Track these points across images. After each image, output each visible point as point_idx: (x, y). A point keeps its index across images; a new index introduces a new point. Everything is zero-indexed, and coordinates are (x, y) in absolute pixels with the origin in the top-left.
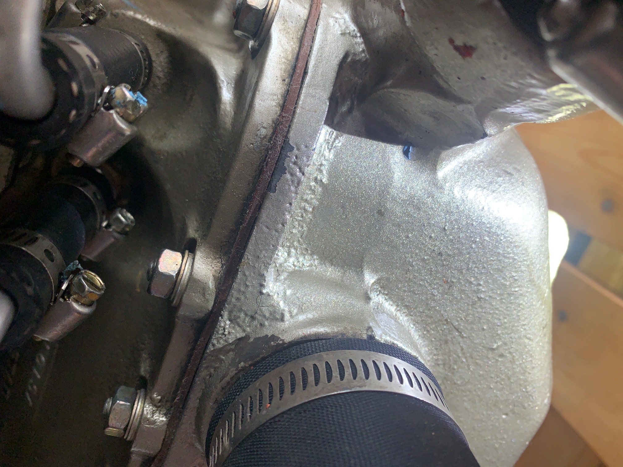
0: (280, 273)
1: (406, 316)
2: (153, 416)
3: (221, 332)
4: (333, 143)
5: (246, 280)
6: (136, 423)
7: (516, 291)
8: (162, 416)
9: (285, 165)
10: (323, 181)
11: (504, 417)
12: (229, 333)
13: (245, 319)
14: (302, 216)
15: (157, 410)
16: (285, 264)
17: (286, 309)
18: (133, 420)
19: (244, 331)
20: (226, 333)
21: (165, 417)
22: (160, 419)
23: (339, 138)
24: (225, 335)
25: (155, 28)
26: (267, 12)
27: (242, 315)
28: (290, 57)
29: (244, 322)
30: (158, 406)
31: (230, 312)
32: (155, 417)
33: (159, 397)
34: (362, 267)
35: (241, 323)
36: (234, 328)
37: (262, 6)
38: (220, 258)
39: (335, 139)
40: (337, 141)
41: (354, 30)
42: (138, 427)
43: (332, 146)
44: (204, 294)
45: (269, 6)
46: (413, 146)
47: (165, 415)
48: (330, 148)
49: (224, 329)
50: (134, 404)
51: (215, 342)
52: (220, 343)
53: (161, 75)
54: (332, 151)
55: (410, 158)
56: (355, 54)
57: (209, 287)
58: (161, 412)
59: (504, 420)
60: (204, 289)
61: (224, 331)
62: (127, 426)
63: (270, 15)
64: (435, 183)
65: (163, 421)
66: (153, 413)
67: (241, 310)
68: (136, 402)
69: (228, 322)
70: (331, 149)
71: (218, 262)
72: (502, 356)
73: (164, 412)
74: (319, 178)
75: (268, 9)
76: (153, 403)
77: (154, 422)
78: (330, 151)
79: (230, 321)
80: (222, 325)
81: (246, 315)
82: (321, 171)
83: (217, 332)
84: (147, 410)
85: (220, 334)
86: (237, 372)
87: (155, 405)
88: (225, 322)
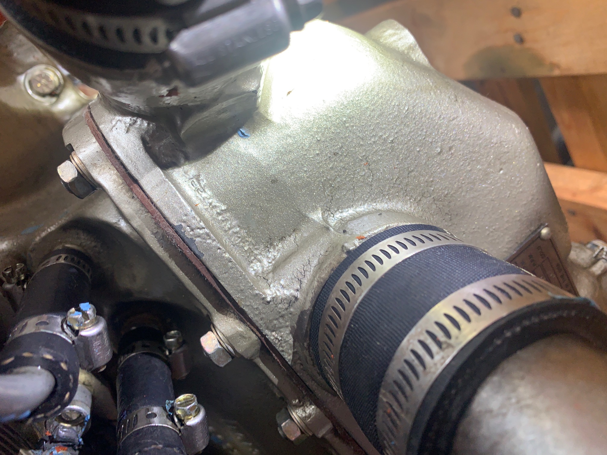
0: (266, 278)
1: (364, 204)
2: (306, 413)
3: (277, 341)
4: (200, 185)
5: (252, 306)
6: (303, 424)
7: (407, 110)
8: (310, 407)
9: (189, 237)
10: (223, 209)
11: (501, 172)
12: (281, 337)
13: (279, 322)
14: (239, 237)
15: (304, 407)
16: (265, 269)
17: (292, 291)
18: (300, 424)
19: (287, 327)
20: (280, 339)
21: (312, 406)
22: (311, 409)
23: (200, 179)
24: (281, 340)
25: (58, 228)
26: (82, 173)
27: (275, 322)
28: (121, 181)
29: (281, 323)
30: (301, 405)
31: (267, 328)
32: (308, 412)
33: (297, 401)
34: (305, 217)
35: (280, 325)
36: (281, 332)
37: (75, 174)
38: (228, 311)
39: (199, 183)
40: (201, 182)
41: (131, 119)
42: (306, 425)
43: (202, 188)
44: (243, 337)
45: (78, 169)
46: (241, 127)
47: (311, 404)
48: (202, 190)
49: (276, 338)
50: (291, 417)
51: (281, 349)
52: (284, 346)
53: (93, 244)
54: (206, 190)
55: (249, 135)
56: (147, 132)
57: (241, 332)
58: (308, 406)
59: (505, 174)
60: (241, 335)
61: (278, 339)
62: (300, 430)
63: (85, 172)
64: (280, 128)
65: (313, 409)
66: (304, 411)
67: (271, 321)
68: (291, 415)
69: (274, 333)
70: (204, 190)
71: (230, 314)
72: (450, 148)
73: (309, 403)
74: (218, 211)
75: (80, 171)
76: (297, 406)
77: (310, 415)
78: (205, 192)
79: (274, 331)
80: (273, 338)
81: (277, 319)
82: (215, 207)
83: (275, 344)
84: (299, 413)
85: (278, 343)
86: (308, 351)
87: (300, 406)
88: (272, 336)
